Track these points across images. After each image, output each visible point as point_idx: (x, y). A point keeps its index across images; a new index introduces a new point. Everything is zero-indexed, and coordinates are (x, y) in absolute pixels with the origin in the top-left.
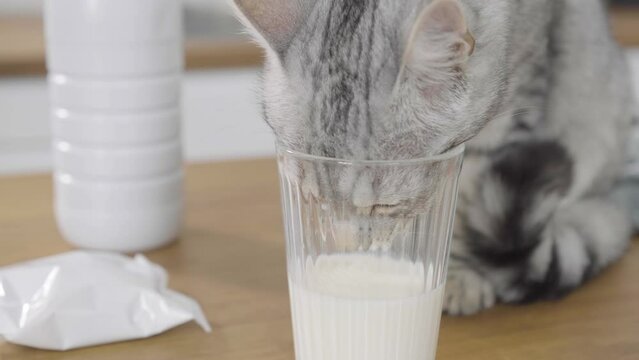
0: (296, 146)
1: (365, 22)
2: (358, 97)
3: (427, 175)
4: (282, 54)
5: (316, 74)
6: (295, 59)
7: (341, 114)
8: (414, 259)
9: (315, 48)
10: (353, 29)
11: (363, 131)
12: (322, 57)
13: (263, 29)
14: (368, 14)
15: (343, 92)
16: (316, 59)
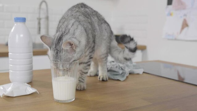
0: (52, 61)
1: (61, 43)
2: (59, 54)
3: (70, 65)
4: (50, 48)
5: (54, 50)
6: (52, 49)
7: (57, 56)
8: (71, 77)
9: (54, 46)
10: (59, 44)
11: (60, 58)
12: (55, 48)
13: (47, 45)
14: (61, 41)
15: (57, 53)
16: (54, 48)
